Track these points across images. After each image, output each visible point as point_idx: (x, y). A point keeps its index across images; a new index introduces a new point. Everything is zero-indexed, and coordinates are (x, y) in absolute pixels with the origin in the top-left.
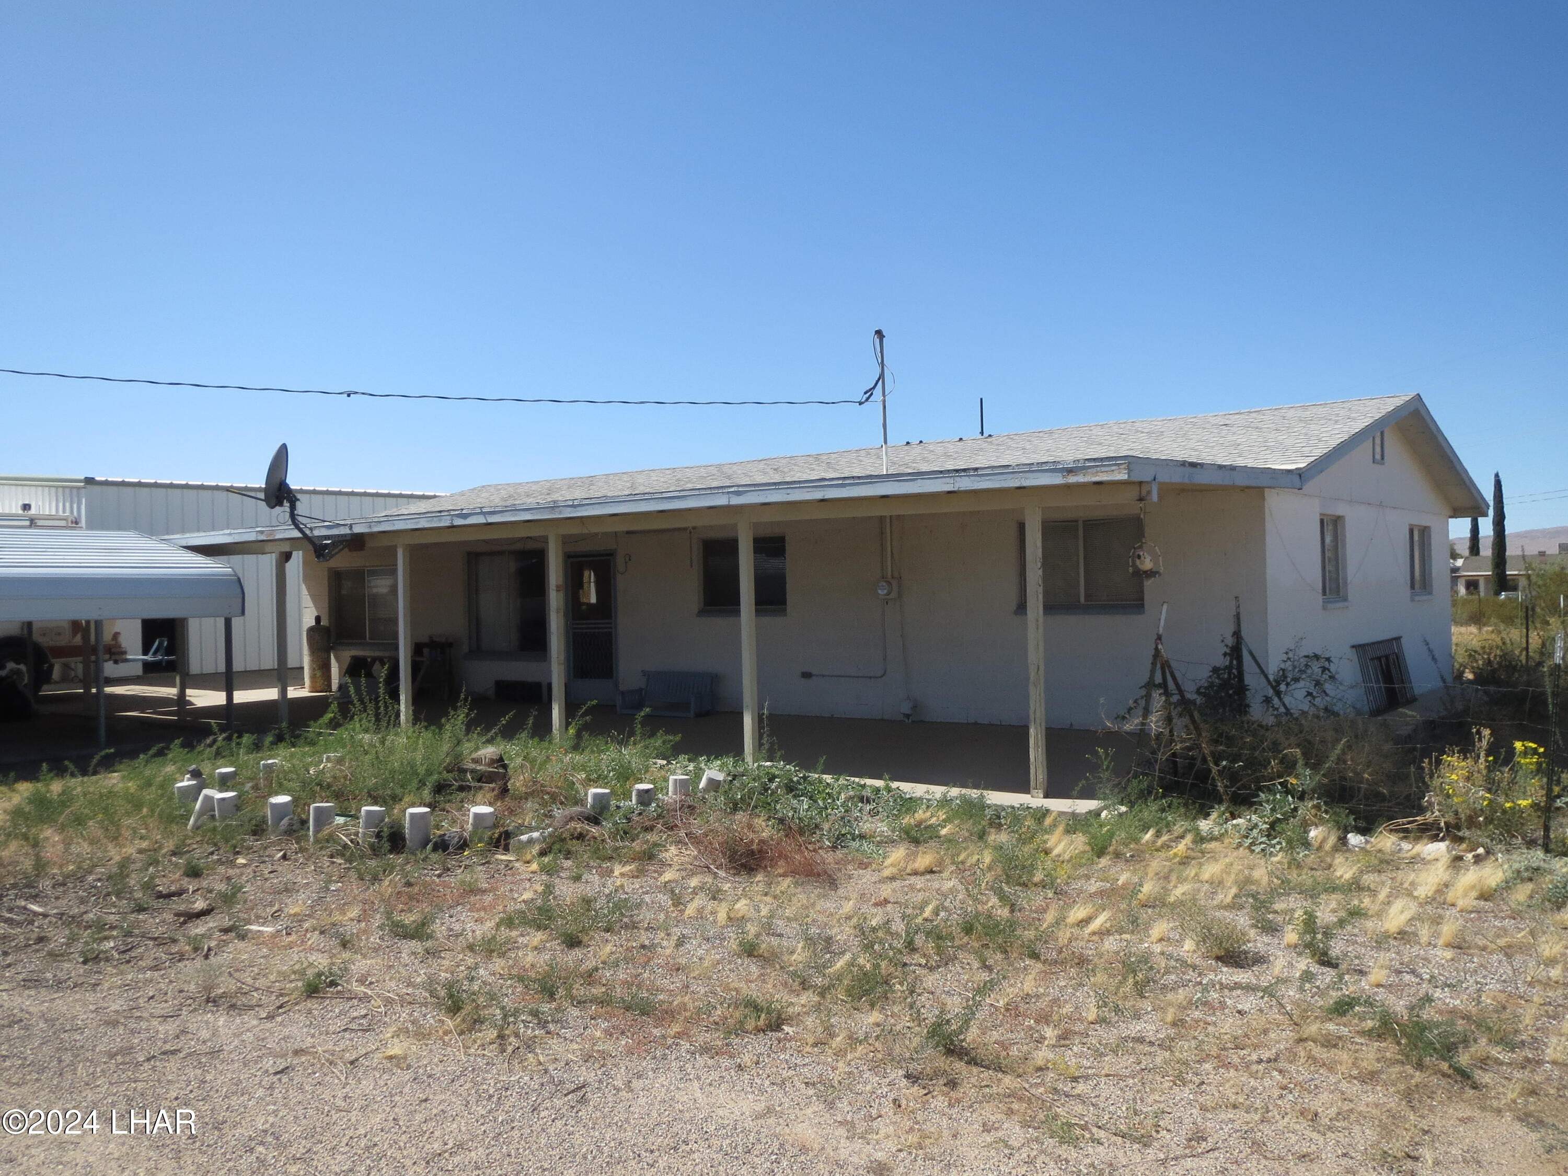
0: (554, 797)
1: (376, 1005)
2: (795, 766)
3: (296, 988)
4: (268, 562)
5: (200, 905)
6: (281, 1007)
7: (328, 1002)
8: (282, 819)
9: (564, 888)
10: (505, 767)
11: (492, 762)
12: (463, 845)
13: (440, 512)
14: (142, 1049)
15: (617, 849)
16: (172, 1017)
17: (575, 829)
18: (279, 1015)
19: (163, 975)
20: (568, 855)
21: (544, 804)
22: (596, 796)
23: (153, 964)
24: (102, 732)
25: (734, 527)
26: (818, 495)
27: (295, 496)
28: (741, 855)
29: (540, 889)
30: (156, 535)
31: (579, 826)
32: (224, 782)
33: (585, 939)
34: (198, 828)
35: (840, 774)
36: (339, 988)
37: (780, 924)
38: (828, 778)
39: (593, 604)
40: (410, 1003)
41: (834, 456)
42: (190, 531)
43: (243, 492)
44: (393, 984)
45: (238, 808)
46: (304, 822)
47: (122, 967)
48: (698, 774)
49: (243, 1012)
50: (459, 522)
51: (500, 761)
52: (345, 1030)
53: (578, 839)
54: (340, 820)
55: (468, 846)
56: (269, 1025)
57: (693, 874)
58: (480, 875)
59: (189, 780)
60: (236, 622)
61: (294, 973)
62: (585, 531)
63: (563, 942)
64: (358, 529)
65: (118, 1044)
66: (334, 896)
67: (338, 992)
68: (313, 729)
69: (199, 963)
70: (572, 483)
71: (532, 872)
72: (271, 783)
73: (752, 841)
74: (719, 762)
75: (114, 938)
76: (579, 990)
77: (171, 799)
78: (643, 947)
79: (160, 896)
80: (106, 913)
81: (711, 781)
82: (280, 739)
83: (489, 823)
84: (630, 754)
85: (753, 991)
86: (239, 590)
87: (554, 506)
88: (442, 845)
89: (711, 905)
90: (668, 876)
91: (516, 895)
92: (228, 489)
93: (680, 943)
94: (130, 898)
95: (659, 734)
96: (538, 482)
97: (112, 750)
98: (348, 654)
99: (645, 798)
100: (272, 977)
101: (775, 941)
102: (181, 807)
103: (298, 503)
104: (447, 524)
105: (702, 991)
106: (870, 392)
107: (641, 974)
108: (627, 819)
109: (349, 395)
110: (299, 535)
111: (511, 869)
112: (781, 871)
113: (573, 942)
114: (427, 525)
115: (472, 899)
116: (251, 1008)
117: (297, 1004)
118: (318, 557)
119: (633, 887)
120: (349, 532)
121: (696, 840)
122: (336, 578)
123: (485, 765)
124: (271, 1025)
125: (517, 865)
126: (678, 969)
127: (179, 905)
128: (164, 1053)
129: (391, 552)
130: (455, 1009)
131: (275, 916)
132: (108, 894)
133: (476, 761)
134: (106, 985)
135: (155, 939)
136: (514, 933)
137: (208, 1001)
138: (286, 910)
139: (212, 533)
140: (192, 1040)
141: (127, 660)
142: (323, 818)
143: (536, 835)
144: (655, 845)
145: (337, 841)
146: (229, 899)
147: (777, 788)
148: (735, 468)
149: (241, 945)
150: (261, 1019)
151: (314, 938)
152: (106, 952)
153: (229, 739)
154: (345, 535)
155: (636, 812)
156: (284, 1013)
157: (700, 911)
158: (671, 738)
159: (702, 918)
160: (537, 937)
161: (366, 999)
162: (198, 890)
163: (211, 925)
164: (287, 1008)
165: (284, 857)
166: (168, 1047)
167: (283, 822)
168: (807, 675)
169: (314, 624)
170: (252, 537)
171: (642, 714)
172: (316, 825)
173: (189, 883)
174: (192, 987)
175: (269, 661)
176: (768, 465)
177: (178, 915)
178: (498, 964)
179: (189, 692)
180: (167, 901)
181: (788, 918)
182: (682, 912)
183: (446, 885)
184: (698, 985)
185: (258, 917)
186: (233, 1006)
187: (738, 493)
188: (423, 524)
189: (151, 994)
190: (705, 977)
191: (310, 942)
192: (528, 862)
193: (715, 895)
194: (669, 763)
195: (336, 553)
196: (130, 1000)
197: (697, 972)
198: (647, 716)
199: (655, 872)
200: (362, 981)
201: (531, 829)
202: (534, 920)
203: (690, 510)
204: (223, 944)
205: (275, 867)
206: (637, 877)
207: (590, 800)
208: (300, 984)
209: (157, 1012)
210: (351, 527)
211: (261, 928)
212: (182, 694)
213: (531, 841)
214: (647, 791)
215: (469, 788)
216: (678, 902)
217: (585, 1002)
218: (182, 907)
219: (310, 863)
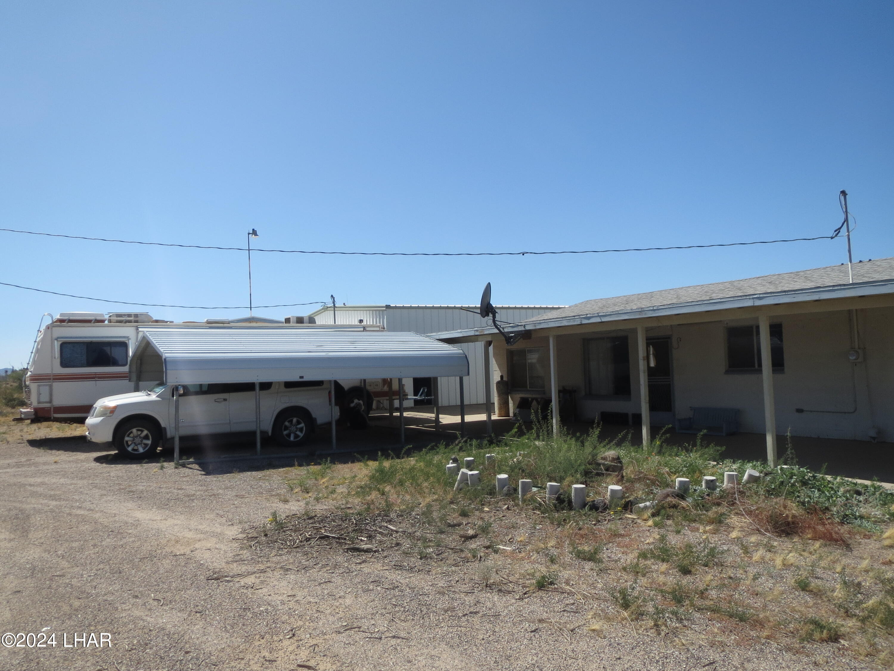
0: (653, 483)
1: (578, 598)
2: (807, 469)
3: (532, 584)
4: (480, 346)
5: (471, 532)
6: (525, 594)
7: (550, 593)
8: (504, 487)
9: (671, 537)
10: (621, 462)
11: (613, 460)
12: (606, 508)
13: (574, 316)
14: (460, 609)
15: (699, 515)
16: (470, 593)
17: (671, 501)
18: (525, 598)
19: (460, 569)
20: (668, 517)
21: (648, 486)
22: (681, 482)
23: (454, 563)
24: (403, 437)
25: (757, 319)
26: (816, 297)
27: (495, 311)
28: (781, 524)
29: (658, 537)
30: (424, 333)
31: (674, 501)
32: (470, 466)
33: (693, 570)
34: (461, 490)
35: (837, 476)
36: (556, 586)
37: (819, 572)
38: (829, 478)
39: (652, 368)
40: (597, 599)
41: (808, 272)
42: (442, 331)
43: (468, 309)
44: (584, 586)
45: (480, 480)
46: (516, 490)
47: (439, 563)
48: (742, 472)
49: (506, 594)
50: (585, 322)
51: (618, 459)
52: (564, 611)
53: (673, 507)
54: (535, 489)
55: (608, 508)
56: (521, 603)
57: (750, 534)
58: (618, 526)
59: (452, 463)
60: (465, 379)
61: (528, 574)
62: (660, 325)
63: (680, 570)
64: (528, 328)
65: (446, 605)
66: (539, 532)
67: (555, 588)
68: (506, 437)
69: (477, 564)
70: (640, 297)
71: (649, 526)
72: (495, 467)
73: (787, 516)
74: (751, 464)
75: (432, 547)
76: (699, 602)
77: (445, 473)
78: (730, 578)
79: (450, 525)
80: (425, 533)
81: (750, 476)
82: (491, 443)
83: (620, 495)
84: (694, 457)
85: (811, 614)
86: (466, 363)
87: (642, 311)
88: (594, 507)
89: (769, 555)
90: (734, 534)
91: (643, 540)
92: (461, 308)
93: (755, 578)
94: (435, 526)
95: (711, 446)
96: (619, 297)
97: (411, 446)
98: (519, 396)
99: (711, 485)
100: (517, 576)
101: (819, 582)
102: (450, 478)
103: (497, 314)
104: (579, 323)
105: (777, 610)
106: (838, 231)
107: (734, 595)
108: (702, 497)
109: (523, 255)
110: (497, 331)
111: (636, 523)
112: (809, 536)
113: (686, 571)
114: (567, 324)
115: (617, 540)
116: (509, 592)
117: (534, 593)
118: (507, 343)
119: (714, 539)
120: (524, 329)
121: (750, 513)
122: (511, 355)
123: (609, 461)
124: (522, 604)
125: (639, 521)
126: (757, 595)
127: (459, 531)
128: (471, 613)
129: (547, 339)
130: (626, 606)
131: (511, 541)
132: (424, 523)
133: (604, 459)
134: (434, 572)
135: (452, 549)
136: (649, 562)
137: (486, 586)
138: (515, 538)
139: (452, 332)
140: (483, 607)
141: (407, 399)
142: (526, 488)
143: (648, 504)
144: (722, 514)
145: (535, 501)
146: (485, 530)
147: (795, 482)
148: (742, 283)
149: (496, 556)
150: (516, 599)
151: (535, 556)
152: (430, 554)
153: (466, 442)
154: (522, 331)
155: (706, 493)
156: (528, 597)
157: (763, 558)
158: (719, 448)
159: (764, 563)
160: (664, 567)
161: (571, 594)
162: (468, 524)
163: (478, 543)
164: (529, 595)
165: (508, 508)
166: (472, 610)
167: (504, 489)
168: (800, 411)
169: (500, 379)
170: (472, 333)
171: (702, 433)
172: (522, 492)
173: (462, 519)
174: (477, 578)
175: (482, 400)
176: (764, 280)
177: (461, 537)
178: (643, 581)
179: (440, 416)
180: (453, 528)
181: (824, 568)
182: (751, 558)
183: (600, 531)
184: (773, 606)
185: (502, 541)
186: (500, 591)
187: (760, 298)
188: (565, 323)
189: (457, 579)
190: (775, 601)
191: (533, 558)
192: (645, 520)
193: (770, 549)
194: (718, 464)
195: (517, 341)
196: (448, 581)
197: (770, 598)
198: (704, 435)
199: (725, 531)
200: (567, 583)
201: (645, 501)
202: (659, 555)
203: (726, 310)
204: (487, 555)
205: (504, 513)
206: (715, 534)
207: (677, 484)
208: (534, 581)
209: (462, 589)
210: (525, 326)
211: (505, 548)
212: (437, 418)
213: (646, 507)
214: (712, 481)
215: (603, 474)
216: (746, 550)
217: (702, 609)
218: (462, 533)
219: (522, 513)
